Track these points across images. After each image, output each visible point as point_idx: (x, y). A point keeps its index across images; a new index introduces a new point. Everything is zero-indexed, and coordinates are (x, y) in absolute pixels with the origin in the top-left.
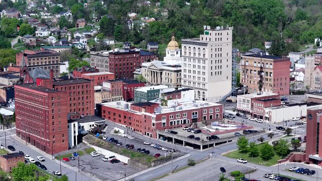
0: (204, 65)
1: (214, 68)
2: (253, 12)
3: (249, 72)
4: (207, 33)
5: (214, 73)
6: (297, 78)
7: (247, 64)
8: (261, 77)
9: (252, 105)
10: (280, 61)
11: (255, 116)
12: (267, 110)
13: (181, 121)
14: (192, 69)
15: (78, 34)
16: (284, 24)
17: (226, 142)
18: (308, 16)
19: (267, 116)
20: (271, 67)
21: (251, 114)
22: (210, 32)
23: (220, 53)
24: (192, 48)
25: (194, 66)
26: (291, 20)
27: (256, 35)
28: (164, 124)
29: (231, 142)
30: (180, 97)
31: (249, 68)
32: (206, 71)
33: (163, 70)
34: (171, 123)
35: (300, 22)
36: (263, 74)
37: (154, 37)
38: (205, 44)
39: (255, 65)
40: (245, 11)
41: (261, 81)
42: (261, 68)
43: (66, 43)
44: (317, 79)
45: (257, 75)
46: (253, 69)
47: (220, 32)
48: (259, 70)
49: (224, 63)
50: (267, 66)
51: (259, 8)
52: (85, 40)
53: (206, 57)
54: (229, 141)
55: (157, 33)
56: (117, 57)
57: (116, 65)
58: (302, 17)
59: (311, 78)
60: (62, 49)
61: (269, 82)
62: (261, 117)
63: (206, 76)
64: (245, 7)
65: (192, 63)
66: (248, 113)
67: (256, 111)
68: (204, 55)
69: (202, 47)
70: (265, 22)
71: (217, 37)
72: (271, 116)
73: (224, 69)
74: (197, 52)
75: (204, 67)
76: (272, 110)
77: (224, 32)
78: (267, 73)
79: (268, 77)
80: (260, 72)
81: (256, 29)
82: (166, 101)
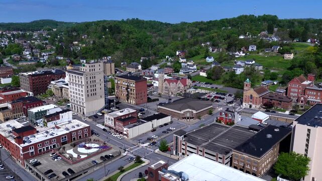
0: (82, 89)
1: (89, 91)
2: (136, 41)
3: (120, 88)
4: (84, 66)
5: (90, 95)
6: (155, 85)
7: (119, 82)
8: (128, 92)
9: (115, 123)
10: (140, 81)
11: (117, 132)
12: (125, 129)
13: (51, 146)
14: (75, 91)
15: (44, 54)
16: (152, 47)
17: (81, 174)
18: (164, 42)
19: (125, 133)
20: (134, 86)
21: (115, 130)
22: (86, 65)
23: (94, 80)
24: (71, 76)
25: (76, 89)
26: (156, 45)
27: (137, 53)
28: (32, 153)
29: (86, 174)
30: (58, 118)
31: (120, 85)
32: (84, 94)
33: (63, 87)
34: (40, 150)
35: (160, 45)
36: (129, 90)
37: (84, 55)
38: (82, 75)
39: (124, 83)
40: (132, 40)
41: (128, 95)
42: (128, 86)
43: (36, 59)
44: (166, 88)
45: (126, 91)
46: (123, 86)
47: (93, 65)
48: (126, 87)
49: (98, 86)
50: (131, 85)
51: (140, 39)
52: (47, 57)
53: (83, 84)
54: (84, 173)
55: (86, 53)
56: (33, 78)
57: (34, 83)
58: (161, 42)
59: (162, 87)
60: (33, 63)
61: (133, 96)
62: (122, 133)
63: (84, 98)
64: (132, 38)
65: (74, 87)
66: (113, 128)
67: (117, 128)
68: (82, 82)
69: (80, 76)
70: (143, 46)
71: (91, 68)
72: (128, 134)
73: (98, 91)
74: (77, 79)
75: (82, 91)
76: (128, 129)
77: (97, 65)
78: (131, 89)
79: (132, 92)
80: (127, 89)
81: (138, 50)
82: (46, 124)
